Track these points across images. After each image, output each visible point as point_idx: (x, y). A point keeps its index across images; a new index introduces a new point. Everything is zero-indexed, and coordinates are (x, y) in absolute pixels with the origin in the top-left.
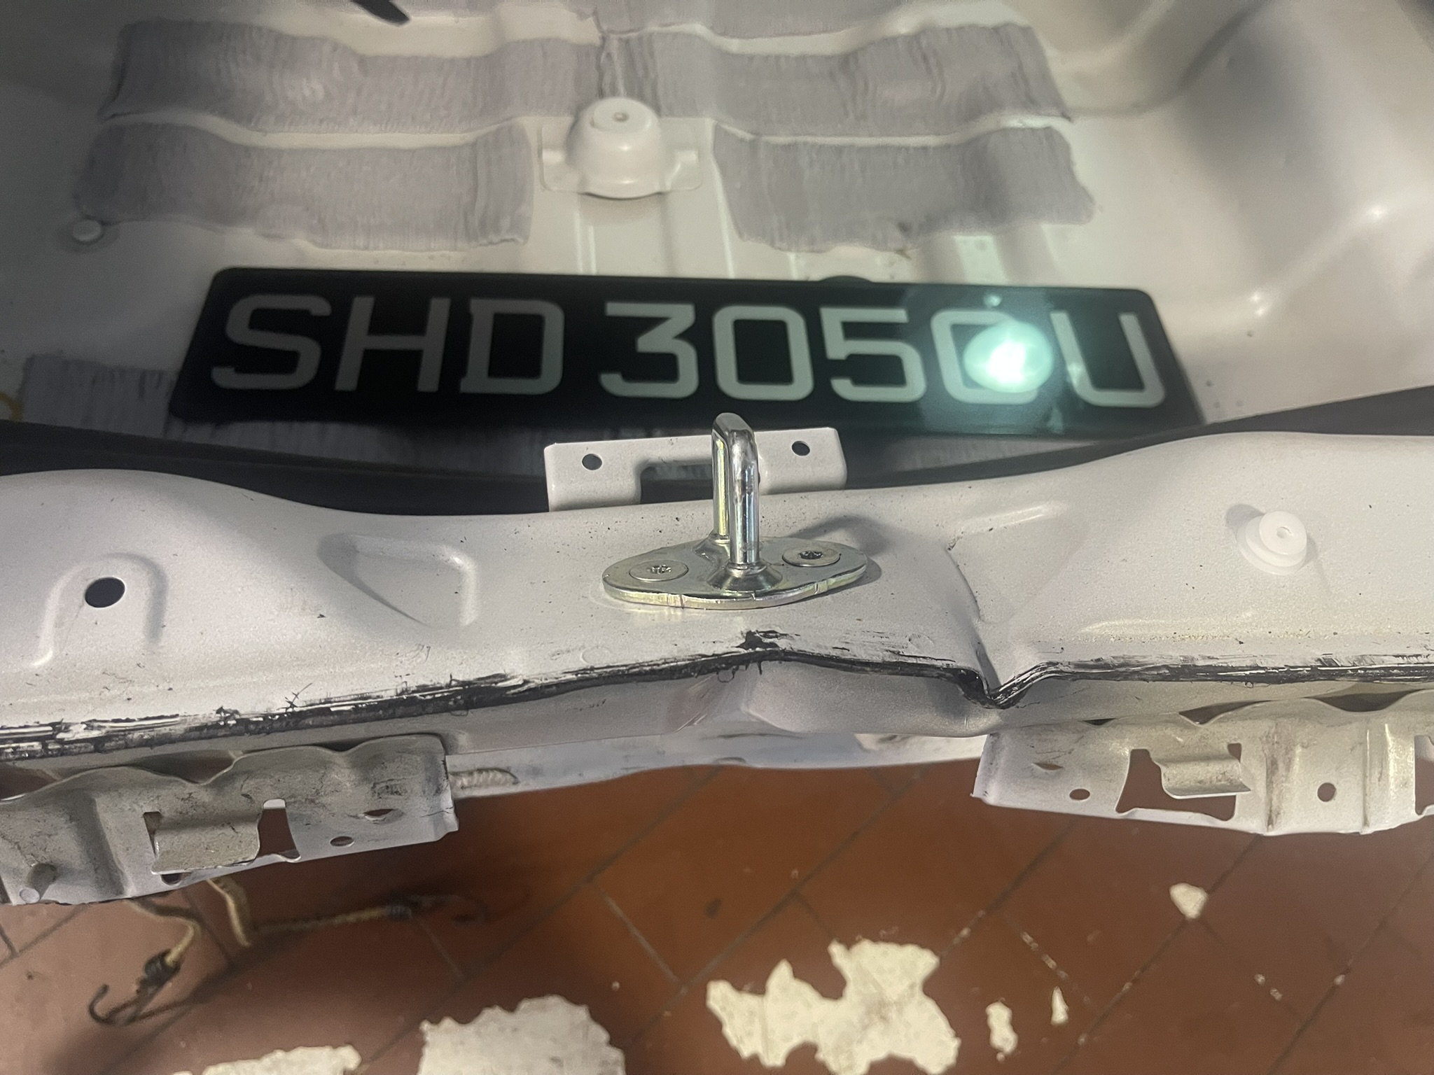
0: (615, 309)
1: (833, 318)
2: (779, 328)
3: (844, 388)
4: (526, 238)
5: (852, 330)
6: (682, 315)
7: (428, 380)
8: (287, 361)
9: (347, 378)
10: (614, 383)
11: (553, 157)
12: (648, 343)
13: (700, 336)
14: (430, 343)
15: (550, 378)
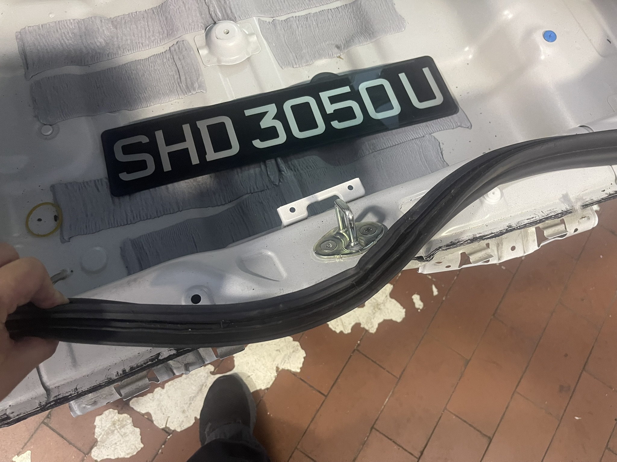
0: (249, 112)
1: (325, 96)
2: (307, 104)
3: (336, 124)
4: (206, 90)
5: (333, 100)
6: (272, 109)
7: (195, 160)
8: (142, 165)
9: (167, 167)
10: (258, 144)
11: (204, 52)
12: (265, 124)
13: (281, 116)
14: (189, 144)
15: (235, 148)
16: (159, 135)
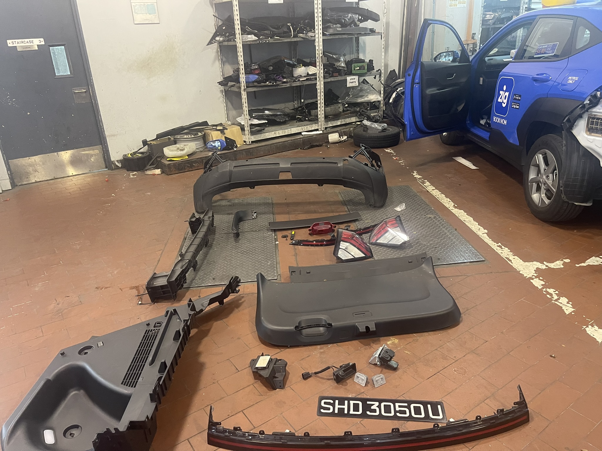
0: (368, 403)
1: (397, 405)
3: (398, 414)
5: (400, 406)
6: (377, 404)
7: (346, 412)
8: (329, 409)
9: (336, 411)
10: (368, 413)
12: (372, 407)
13: (379, 407)
14: (346, 407)
15: (360, 412)
16: (337, 402)
